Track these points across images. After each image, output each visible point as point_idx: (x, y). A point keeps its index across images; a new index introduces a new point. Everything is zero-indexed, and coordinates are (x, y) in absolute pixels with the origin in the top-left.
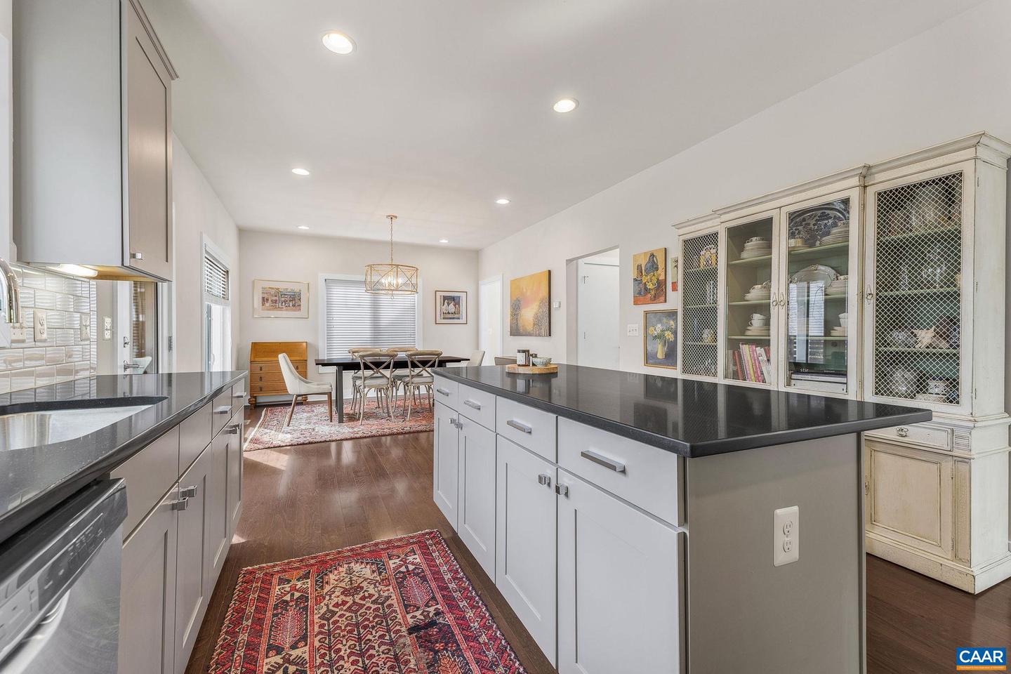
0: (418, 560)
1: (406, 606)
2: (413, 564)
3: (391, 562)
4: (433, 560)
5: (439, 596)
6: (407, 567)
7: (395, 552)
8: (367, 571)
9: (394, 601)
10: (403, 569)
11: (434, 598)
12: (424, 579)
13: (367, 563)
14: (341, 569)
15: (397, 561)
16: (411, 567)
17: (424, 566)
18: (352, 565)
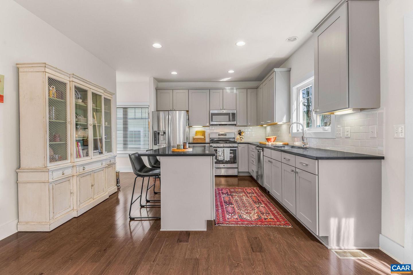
0: (227, 216)
1: (233, 207)
2: (229, 215)
3: (237, 217)
4: (222, 215)
5: (225, 207)
6: (232, 215)
7: (235, 220)
8: (245, 216)
9: (236, 209)
10: (233, 215)
11: (226, 208)
12: (227, 211)
13: (245, 218)
14: (254, 219)
15: (235, 217)
16: (230, 214)
17: (226, 214)
18: (250, 219)
